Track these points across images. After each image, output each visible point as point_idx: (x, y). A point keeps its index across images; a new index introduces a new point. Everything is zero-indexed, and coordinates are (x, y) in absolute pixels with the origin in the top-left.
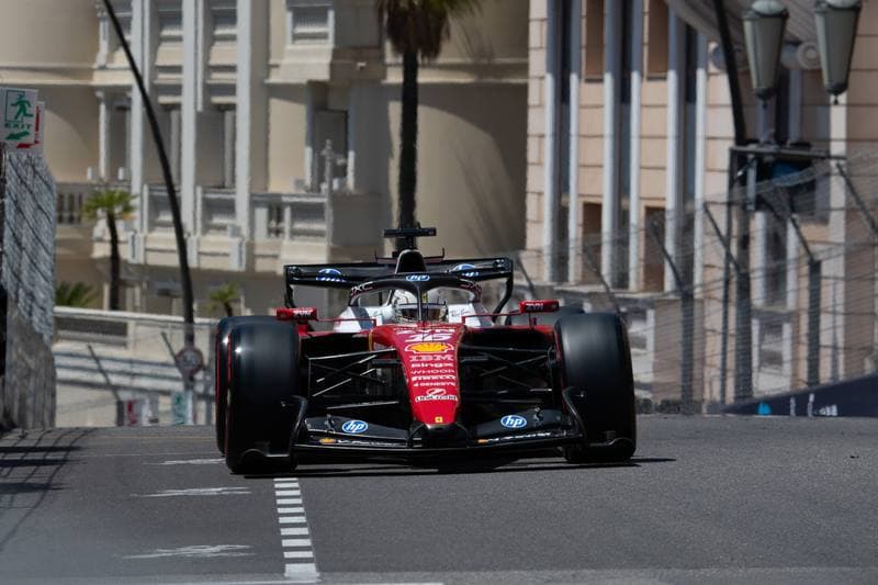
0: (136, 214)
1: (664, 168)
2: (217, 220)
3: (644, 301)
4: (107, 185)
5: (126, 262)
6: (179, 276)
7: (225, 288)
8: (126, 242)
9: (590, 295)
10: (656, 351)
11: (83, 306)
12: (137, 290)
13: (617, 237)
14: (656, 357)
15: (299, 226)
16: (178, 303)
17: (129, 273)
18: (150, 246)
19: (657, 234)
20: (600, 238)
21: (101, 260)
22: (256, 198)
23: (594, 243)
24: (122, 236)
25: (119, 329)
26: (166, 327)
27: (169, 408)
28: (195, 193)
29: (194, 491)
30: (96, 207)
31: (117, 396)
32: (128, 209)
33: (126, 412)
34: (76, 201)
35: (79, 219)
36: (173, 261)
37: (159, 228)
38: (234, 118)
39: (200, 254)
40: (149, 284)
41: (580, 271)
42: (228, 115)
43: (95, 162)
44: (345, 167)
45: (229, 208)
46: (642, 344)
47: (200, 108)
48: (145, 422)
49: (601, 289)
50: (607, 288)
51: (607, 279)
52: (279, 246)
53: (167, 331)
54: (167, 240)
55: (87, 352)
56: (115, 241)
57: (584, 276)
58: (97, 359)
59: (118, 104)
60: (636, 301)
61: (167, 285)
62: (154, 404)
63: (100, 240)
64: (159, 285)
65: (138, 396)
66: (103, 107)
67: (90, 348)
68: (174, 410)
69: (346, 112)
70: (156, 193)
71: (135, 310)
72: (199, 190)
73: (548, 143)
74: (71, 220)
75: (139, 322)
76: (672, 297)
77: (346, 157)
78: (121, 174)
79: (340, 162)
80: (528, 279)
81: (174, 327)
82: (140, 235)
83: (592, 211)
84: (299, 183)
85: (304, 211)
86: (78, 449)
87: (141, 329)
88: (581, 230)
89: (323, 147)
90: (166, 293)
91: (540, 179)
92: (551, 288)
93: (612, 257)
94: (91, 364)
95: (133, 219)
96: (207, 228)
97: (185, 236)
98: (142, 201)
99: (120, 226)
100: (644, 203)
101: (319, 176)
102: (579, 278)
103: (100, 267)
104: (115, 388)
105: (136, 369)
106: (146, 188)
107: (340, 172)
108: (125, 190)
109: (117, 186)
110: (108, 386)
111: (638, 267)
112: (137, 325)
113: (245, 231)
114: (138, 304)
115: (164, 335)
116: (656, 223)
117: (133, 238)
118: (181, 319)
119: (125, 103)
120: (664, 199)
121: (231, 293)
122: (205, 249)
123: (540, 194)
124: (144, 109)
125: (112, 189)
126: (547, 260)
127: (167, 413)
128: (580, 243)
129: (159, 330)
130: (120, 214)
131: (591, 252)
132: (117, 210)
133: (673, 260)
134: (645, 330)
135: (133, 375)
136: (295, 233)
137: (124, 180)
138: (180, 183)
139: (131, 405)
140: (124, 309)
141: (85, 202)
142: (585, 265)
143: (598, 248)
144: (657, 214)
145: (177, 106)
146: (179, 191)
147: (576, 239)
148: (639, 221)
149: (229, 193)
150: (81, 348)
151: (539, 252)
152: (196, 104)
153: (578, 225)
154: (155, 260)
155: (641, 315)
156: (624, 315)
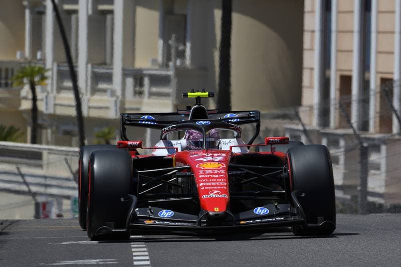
0: (49, 82)
1: (392, 53)
2: (102, 86)
3: (379, 139)
4: (30, 62)
5: (42, 113)
6: (76, 122)
7: (106, 130)
8: (42, 100)
9: (343, 136)
10: (387, 172)
11: (14, 141)
12: (49, 131)
13: (361, 98)
14: (387, 176)
15: (154, 89)
16: (76, 140)
17: (44, 120)
18: (57, 102)
19: (387, 95)
20: (350, 98)
21: (25, 111)
22: (126, 72)
23: (347, 101)
24: (40, 95)
25: (36, 156)
26: (68, 155)
27: (69, 207)
28: (87, 67)
29: (81, 262)
30: (23, 77)
31: (35, 200)
32: (43, 78)
33: (41, 210)
34: (10, 73)
35: (12, 84)
36: (73, 112)
37: (64, 91)
38: (113, 20)
39: (89, 108)
40: (57, 127)
41: (337, 120)
42: (109, 17)
43: (22, 48)
44: (184, 52)
45: (108, 78)
46: (377, 167)
47: (90, 12)
48: (53, 216)
49: (350, 131)
50: (354, 131)
51: (355, 125)
52: (141, 103)
53: (68, 157)
54: (69, 99)
55: (16, 171)
56: (34, 99)
57: (340, 122)
58: (22, 176)
59: (37, 9)
60: (373, 139)
61: (68, 128)
62: (60, 205)
63: (25, 98)
64: (64, 128)
65: (50, 199)
66: (27, 12)
67: (18, 169)
68: (72, 209)
69: (185, 16)
70: (62, 68)
71: (48, 143)
72: (90, 66)
73: (317, 36)
74: (7, 85)
75: (51, 152)
76: (397, 137)
77: (185, 45)
78: (39, 55)
79: (181, 48)
80: (303, 125)
81: (73, 155)
82: (51, 96)
83: (346, 81)
84: (154, 61)
85: (157, 80)
86: (6, 234)
87: (52, 157)
88: (338, 93)
89: (170, 38)
90: (68, 133)
91: (312, 59)
92: (318, 131)
93: (359, 111)
94: (20, 179)
95: (46, 85)
96: (94, 91)
97: (81, 96)
98: (53, 74)
99: (38, 89)
100: (380, 76)
101: (168, 57)
102: (337, 124)
103: (25, 116)
104: (34, 195)
105: (48, 182)
106: (55, 65)
107: (181, 55)
108: (42, 66)
109: (36, 63)
110: (29, 193)
111: (375, 117)
112: (49, 153)
113: (119, 93)
114: (49, 139)
115: (66, 160)
116: (387, 89)
117: (47, 97)
118: (77, 149)
119: (41, 9)
120: (392, 73)
121: (109, 133)
122: (92, 104)
123: (312, 69)
124: (54, 14)
125: (33, 65)
126: (316, 112)
127: (67, 211)
128: (338, 101)
129: (63, 157)
130: (38, 81)
131: (345, 107)
132: (37, 79)
133: (398, 113)
134: (380, 158)
135: (46, 186)
136: (151, 94)
137: (41, 60)
138: (77, 62)
139: (44, 205)
140: (40, 143)
141: (16, 73)
142: (341, 116)
143: (349, 104)
144: (387, 83)
145: (75, 12)
146: (77, 67)
147: (335, 99)
148: (376, 87)
149: (109, 69)
150: (12, 168)
151: (311, 107)
152: (87, 10)
153: (336, 90)
154: (60, 111)
155: (376, 148)
156: (366, 148)
